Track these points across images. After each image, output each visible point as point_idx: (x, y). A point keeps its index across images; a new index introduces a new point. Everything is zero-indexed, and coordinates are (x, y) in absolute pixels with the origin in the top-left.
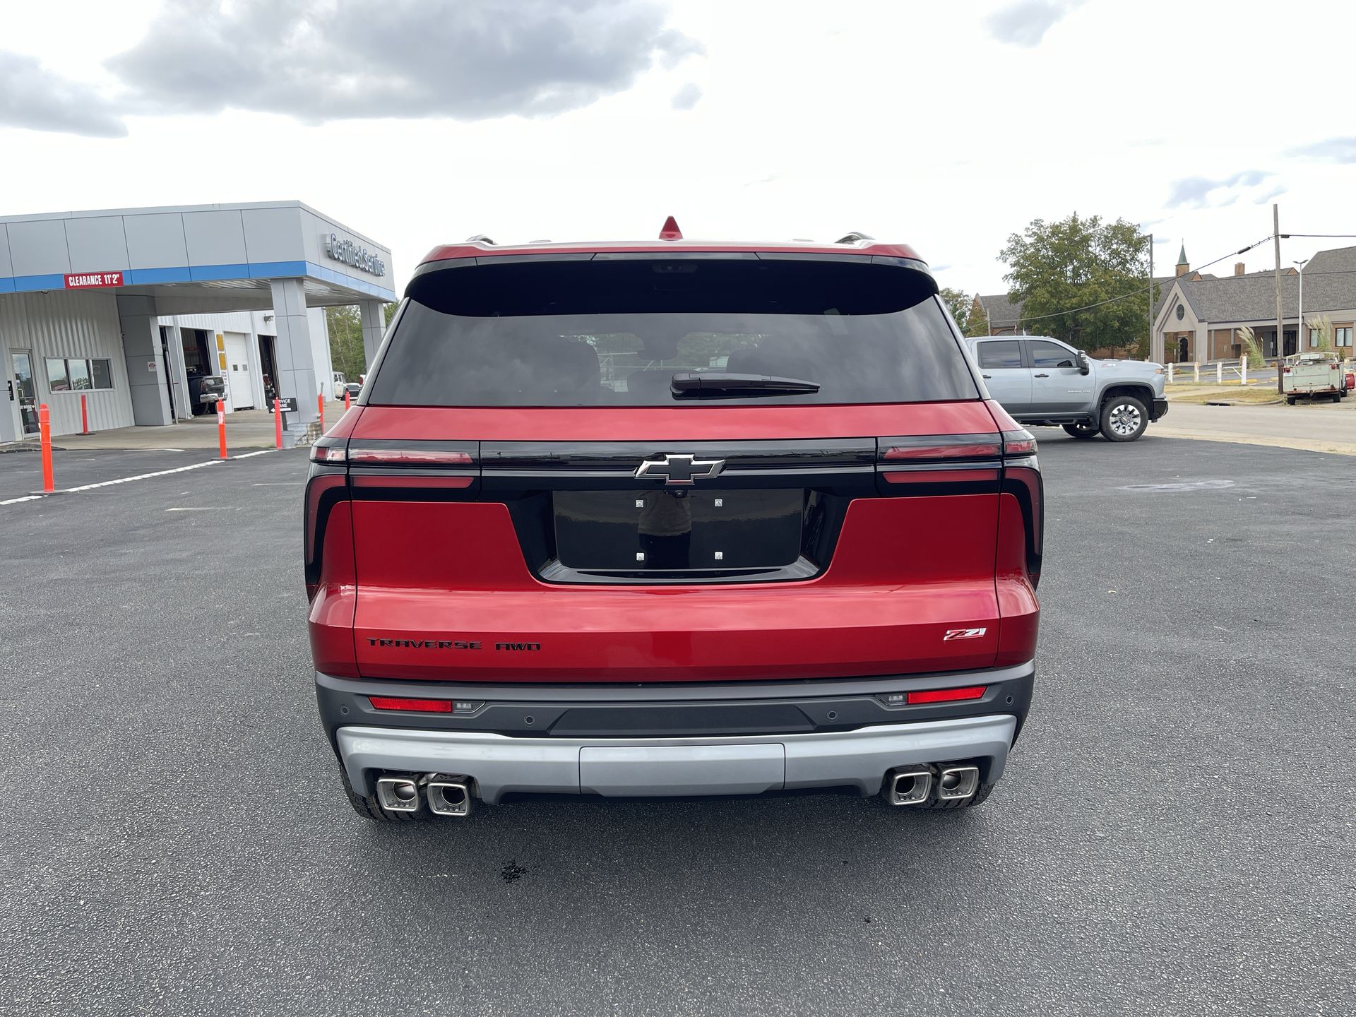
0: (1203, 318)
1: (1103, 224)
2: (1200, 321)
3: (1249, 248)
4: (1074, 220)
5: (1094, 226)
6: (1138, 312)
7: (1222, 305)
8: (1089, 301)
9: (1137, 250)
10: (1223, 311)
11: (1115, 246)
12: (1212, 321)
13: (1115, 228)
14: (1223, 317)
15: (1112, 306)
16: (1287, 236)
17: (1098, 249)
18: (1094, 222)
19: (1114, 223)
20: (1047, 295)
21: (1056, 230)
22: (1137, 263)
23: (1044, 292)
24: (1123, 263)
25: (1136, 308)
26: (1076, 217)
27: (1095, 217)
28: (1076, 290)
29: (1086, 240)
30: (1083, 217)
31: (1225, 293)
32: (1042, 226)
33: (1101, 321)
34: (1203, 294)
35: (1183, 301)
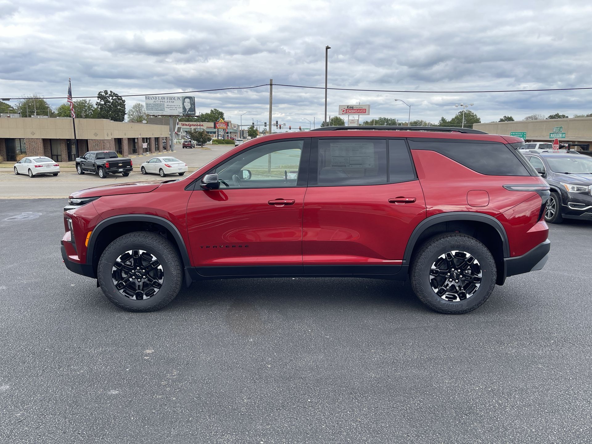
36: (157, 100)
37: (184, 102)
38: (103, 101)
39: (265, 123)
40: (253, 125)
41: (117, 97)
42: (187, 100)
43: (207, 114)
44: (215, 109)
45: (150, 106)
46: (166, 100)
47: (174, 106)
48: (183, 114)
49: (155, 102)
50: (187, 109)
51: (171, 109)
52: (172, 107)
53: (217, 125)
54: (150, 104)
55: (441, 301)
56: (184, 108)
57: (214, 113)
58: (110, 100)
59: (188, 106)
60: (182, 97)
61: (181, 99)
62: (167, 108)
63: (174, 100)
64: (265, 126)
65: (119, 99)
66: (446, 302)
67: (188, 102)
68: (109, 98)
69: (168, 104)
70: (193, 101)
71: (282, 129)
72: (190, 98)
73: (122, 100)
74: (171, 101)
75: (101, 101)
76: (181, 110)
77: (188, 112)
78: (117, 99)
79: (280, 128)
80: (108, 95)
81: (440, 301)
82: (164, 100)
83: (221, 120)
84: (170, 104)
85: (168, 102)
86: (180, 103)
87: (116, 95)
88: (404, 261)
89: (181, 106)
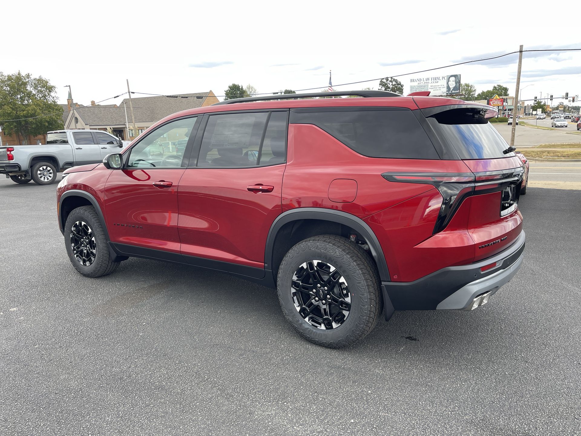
0: (87, 123)
1: (32, 77)
2: (86, 125)
3: (118, 96)
4: (19, 74)
5: (28, 78)
6: (56, 119)
7: (94, 118)
8: (32, 113)
9: (50, 91)
10: (95, 121)
11: (39, 88)
12: (91, 125)
13: (39, 80)
14: (95, 123)
15: (42, 116)
16: (133, 93)
17: (32, 89)
18: (28, 76)
19: (38, 78)
20: (10, 109)
21: (10, 78)
22: (51, 97)
23: (8, 107)
24: (45, 96)
25: (54, 117)
26: (20, 73)
27: (29, 74)
28: (24, 108)
29: (25, 84)
30: (23, 74)
31: (94, 113)
32: (3, 75)
33: (39, 123)
34: (85, 113)
35: (77, 115)
36: (421, 82)
37: (449, 81)
38: (383, 87)
39: (551, 96)
40: (536, 99)
41: (397, 82)
42: (453, 79)
43: (488, 91)
44: (498, 86)
45: (415, 88)
46: (430, 81)
47: (438, 86)
48: (447, 94)
49: (419, 84)
50: (452, 88)
51: (434, 89)
52: (436, 87)
53: (491, 102)
54: (414, 87)
55: (303, 325)
56: (448, 87)
57: (497, 90)
58: (390, 85)
59: (452, 84)
60: (447, 76)
61: (446, 78)
62: (431, 88)
63: (438, 80)
64: (551, 100)
65: (398, 84)
66: (308, 327)
67: (453, 81)
68: (389, 84)
69: (432, 85)
70: (458, 79)
71: (576, 101)
72: (455, 76)
73: (401, 85)
74: (435, 81)
75: (382, 87)
76: (445, 90)
77: (452, 92)
78: (396, 84)
79: (573, 101)
80: (389, 81)
81: (301, 324)
82: (428, 81)
83: (497, 97)
84: (434, 84)
85: (433, 82)
86: (444, 82)
87: (396, 81)
88: (266, 265)
89: (446, 85)
